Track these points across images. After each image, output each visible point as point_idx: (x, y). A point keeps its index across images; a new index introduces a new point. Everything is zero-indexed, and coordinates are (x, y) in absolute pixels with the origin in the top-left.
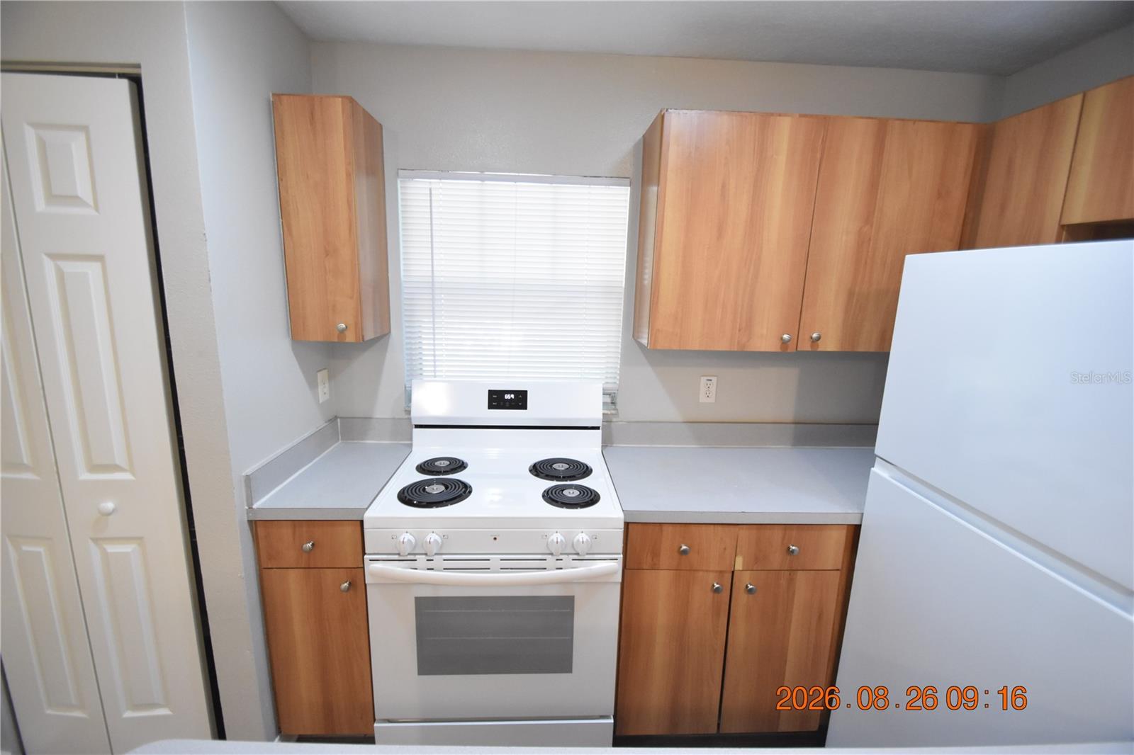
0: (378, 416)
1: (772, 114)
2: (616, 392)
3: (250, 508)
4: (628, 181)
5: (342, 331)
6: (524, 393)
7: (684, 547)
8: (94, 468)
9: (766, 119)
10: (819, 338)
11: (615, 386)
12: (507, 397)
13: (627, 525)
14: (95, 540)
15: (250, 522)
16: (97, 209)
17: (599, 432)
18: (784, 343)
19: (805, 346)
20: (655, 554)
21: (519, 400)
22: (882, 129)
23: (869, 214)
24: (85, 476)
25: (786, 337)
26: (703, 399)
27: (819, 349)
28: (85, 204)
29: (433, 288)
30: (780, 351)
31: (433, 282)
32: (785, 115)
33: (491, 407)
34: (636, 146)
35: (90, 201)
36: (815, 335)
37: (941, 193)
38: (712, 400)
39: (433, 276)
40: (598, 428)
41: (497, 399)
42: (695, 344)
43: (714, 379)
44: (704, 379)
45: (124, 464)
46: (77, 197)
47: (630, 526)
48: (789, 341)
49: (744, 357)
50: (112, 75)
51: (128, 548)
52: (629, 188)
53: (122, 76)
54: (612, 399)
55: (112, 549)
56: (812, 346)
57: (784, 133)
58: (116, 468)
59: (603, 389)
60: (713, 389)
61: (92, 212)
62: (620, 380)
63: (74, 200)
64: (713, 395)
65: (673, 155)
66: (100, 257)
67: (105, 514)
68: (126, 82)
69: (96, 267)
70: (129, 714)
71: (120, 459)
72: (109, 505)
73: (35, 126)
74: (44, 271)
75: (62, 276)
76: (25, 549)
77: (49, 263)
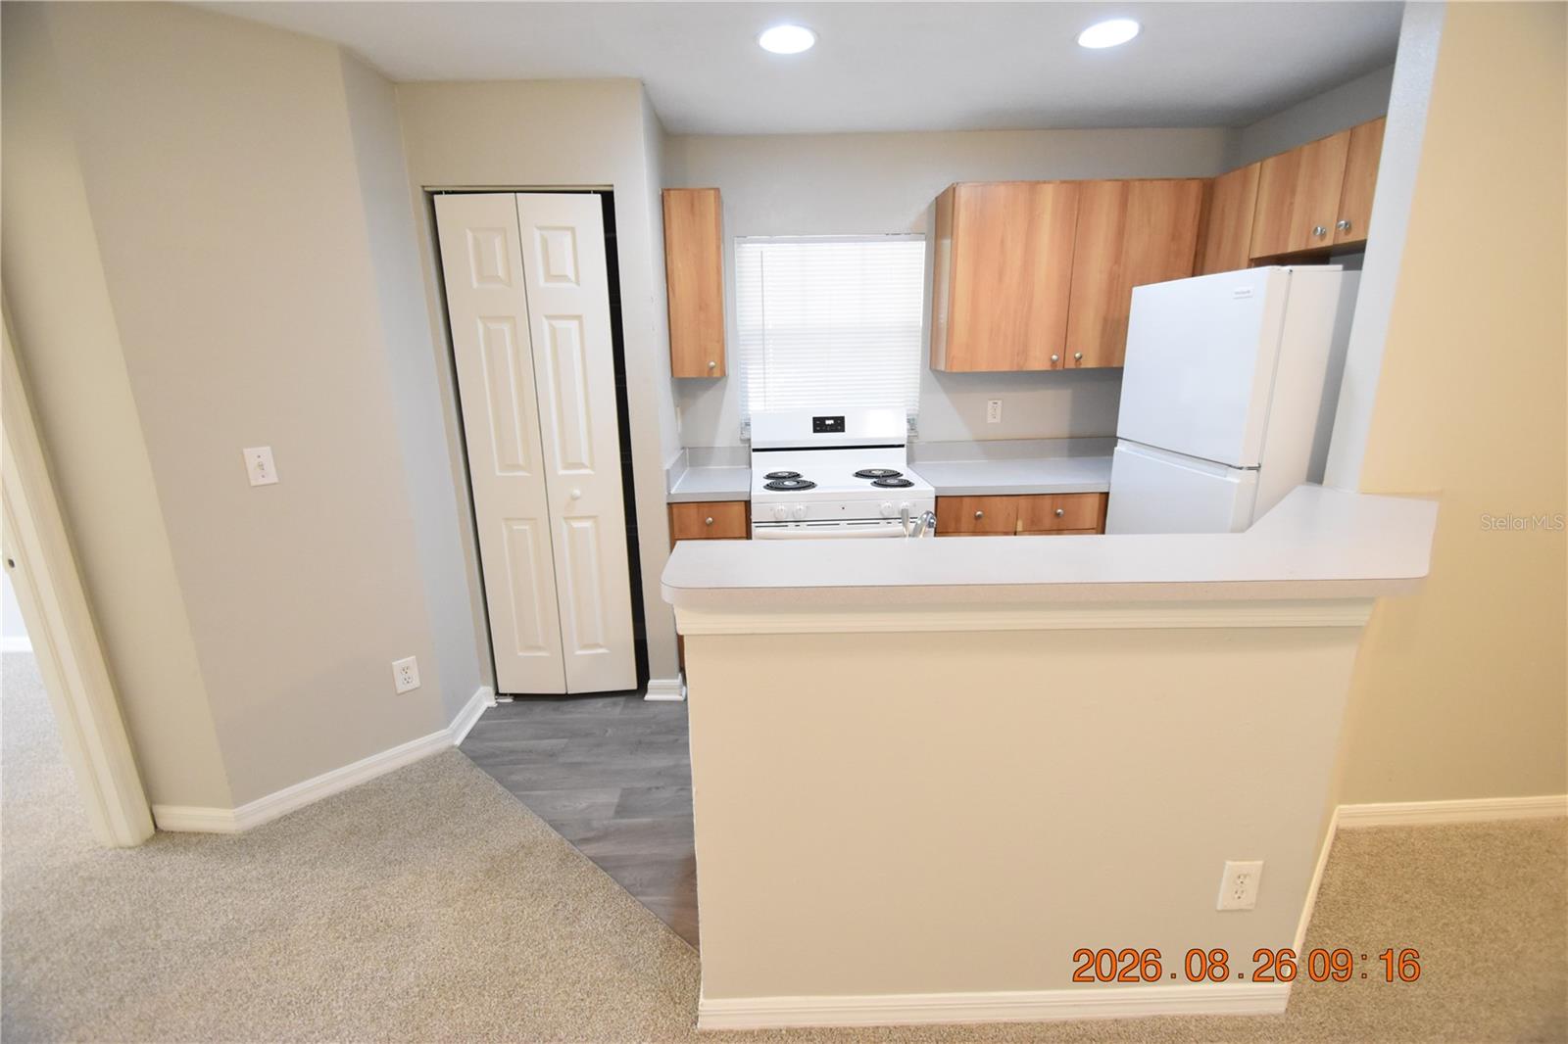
0: (717, 446)
1: (1038, 183)
2: (915, 417)
3: (669, 494)
4: (923, 236)
5: (712, 368)
6: (842, 419)
7: (979, 513)
8: (568, 466)
9: (1034, 185)
10: (1081, 357)
11: (916, 412)
12: (828, 422)
13: (937, 497)
14: (566, 518)
15: (669, 504)
16: (578, 282)
17: (904, 450)
18: (1054, 363)
19: (1071, 365)
20: (958, 520)
21: (839, 424)
22: (1125, 187)
23: (1118, 255)
24: (562, 472)
25: (1054, 357)
26: (990, 420)
27: (1082, 366)
28: (569, 280)
29: (763, 335)
30: (1049, 369)
31: (763, 330)
32: (1049, 182)
33: (815, 431)
34: (930, 207)
35: (573, 278)
36: (1077, 355)
37: (1175, 236)
38: (998, 420)
39: (763, 325)
40: (902, 446)
41: (820, 425)
42: (983, 367)
43: (999, 402)
44: (991, 403)
45: (587, 463)
46: (566, 276)
47: (939, 499)
48: (1057, 360)
49: (1021, 378)
50: (589, 192)
51: (587, 524)
52: (924, 243)
53: (595, 192)
54: (912, 423)
55: (576, 524)
56: (1076, 365)
57: (1048, 197)
58: (582, 466)
59: (908, 415)
60: (999, 411)
61: (574, 286)
62: (920, 407)
63: (563, 278)
64: (999, 417)
65: (963, 219)
66: (579, 317)
67: (575, 498)
68: (599, 195)
69: (575, 323)
70: (579, 653)
71: (585, 459)
72: (577, 492)
73: (540, 228)
74: (543, 328)
75: (553, 331)
76: (515, 527)
77: (545, 322)
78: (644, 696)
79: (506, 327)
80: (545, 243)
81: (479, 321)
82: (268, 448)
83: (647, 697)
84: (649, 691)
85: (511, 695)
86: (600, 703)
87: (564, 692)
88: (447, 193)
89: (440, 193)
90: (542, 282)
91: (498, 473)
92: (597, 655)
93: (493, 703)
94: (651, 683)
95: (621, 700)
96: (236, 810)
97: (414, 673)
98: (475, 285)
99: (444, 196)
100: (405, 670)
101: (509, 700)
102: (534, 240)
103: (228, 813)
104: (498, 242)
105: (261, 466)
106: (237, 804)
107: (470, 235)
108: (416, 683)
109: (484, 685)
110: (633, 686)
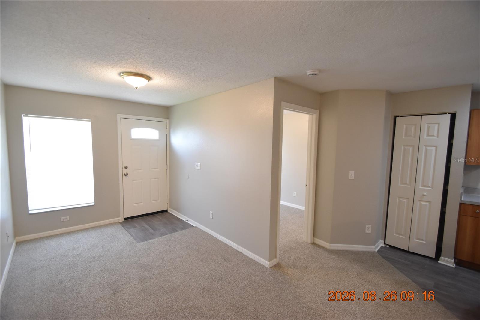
3: (461, 200)
8: (422, 186)
14: (419, 200)
15: (460, 203)
24: (421, 187)
50: (446, 114)
51: (427, 203)
53: (448, 114)
55: (423, 203)
58: (428, 187)
61: (436, 138)
63: (433, 136)
66: (436, 146)
67: (424, 195)
68: (450, 115)
69: (434, 148)
70: (415, 240)
71: (430, 185)
72: (425, 194)
73: (427, 124)
74: (423, 149)
75: (426, 150)
76: (401, 200)
77: (424, 147)
78: (437, 261)
79: (411, 148)
80: (429, 128)
81: (403, 146)
82: (354, 172)
83: (439, 262)
84: (440, 260)
85: (389, 245)
86: (420, 258)
87: (407, 250)
88: (400, 117)
89: (398, 117)
90: (425, 137)
91: (399, 185)
92: (423, 243)
93: (383, 245)
94: (441, 258)
95: (428, 259)
96: (330, 244)
97: (370, 229)
98: (404, 138)
99: (399, 118)
100: (368, 227)
101: (388, 246)
102: (425, 127)
103: (329, 244)
104: (413, 128)
105: (352, 175)
106: (331, 243)
107: (405, 126)
108: (370, 232)
109: (382, 240)
110: (434, 256)
